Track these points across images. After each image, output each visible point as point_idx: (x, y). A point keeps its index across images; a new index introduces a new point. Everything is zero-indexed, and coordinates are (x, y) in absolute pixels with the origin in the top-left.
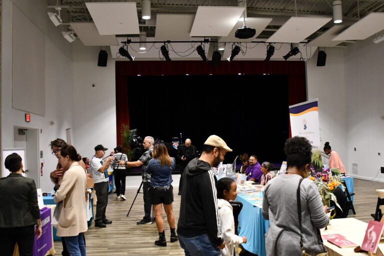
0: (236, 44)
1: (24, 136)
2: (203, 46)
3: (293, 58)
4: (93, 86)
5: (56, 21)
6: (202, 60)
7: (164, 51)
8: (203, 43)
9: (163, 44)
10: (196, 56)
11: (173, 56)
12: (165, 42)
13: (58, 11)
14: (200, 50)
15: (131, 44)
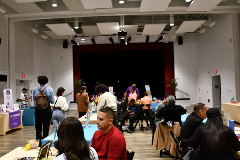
0: (130, 36)
1: (23, 84)
2: (112, 38)
3: (160, 41)
4: (62, 58)
5: (36, 31)
6: (112, 43)
7: (93, 40)
8: (113, 36)
9: (92, 37)
10: (109, 42)
11: (97, 42)
12: (93, 36)
13: (36, 27)
14: (111, 39)
15: (77, 38)
